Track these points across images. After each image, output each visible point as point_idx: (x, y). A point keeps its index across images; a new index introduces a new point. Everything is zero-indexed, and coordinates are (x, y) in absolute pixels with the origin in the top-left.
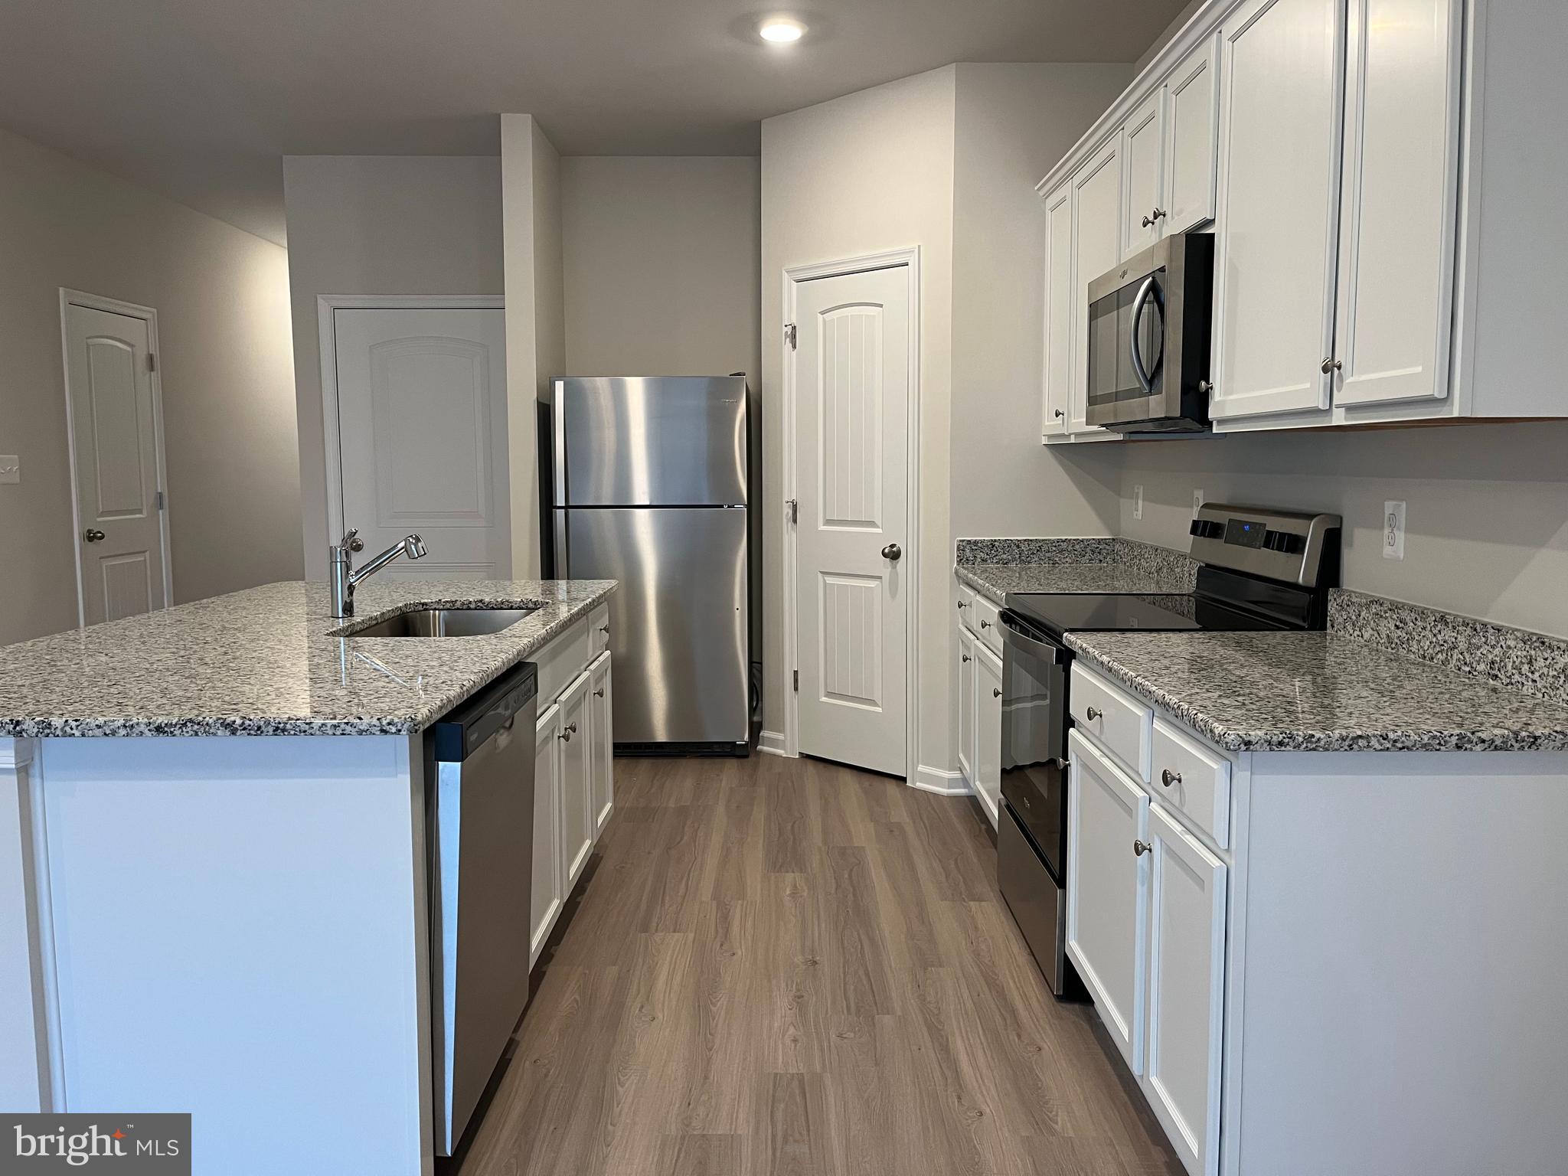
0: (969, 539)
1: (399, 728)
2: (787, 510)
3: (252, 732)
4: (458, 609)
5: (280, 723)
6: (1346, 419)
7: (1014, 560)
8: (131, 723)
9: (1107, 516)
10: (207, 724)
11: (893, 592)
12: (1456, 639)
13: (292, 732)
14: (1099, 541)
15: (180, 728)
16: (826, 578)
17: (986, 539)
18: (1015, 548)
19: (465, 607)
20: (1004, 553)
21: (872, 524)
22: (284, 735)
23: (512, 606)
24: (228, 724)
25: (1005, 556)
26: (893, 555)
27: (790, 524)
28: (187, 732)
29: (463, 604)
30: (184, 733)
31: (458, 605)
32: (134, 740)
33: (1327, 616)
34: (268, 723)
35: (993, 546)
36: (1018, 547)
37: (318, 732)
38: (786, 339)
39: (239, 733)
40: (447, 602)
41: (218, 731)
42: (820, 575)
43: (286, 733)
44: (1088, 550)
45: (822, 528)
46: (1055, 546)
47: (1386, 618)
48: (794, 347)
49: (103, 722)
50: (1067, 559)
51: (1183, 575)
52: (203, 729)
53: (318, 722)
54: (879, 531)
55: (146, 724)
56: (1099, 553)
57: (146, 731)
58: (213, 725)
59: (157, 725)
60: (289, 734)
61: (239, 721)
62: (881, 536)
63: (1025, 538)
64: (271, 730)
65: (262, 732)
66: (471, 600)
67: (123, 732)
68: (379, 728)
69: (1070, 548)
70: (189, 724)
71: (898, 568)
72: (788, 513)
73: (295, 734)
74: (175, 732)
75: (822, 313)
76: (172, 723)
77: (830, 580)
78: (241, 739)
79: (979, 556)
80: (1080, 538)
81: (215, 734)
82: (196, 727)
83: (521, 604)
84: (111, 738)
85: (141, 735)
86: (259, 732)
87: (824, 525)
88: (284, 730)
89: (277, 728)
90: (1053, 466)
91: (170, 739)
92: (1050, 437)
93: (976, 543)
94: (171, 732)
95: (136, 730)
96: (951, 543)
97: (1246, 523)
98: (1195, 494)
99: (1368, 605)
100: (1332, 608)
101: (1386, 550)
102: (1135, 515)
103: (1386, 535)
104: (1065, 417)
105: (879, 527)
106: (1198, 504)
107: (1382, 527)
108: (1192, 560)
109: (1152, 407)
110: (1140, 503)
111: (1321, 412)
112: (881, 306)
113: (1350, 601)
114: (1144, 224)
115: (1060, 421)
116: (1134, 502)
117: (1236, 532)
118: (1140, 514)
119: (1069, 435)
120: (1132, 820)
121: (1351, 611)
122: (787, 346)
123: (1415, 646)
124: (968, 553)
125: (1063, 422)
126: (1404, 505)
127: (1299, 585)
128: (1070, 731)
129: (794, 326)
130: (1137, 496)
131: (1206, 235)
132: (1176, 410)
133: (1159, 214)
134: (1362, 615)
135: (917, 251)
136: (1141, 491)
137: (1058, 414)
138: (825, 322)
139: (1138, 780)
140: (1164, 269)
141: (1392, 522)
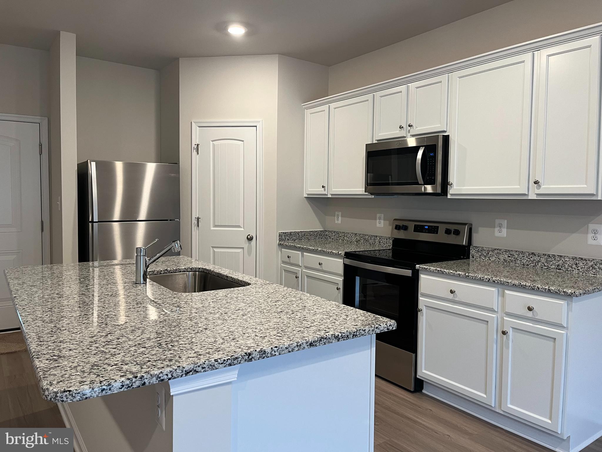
0: (283, 232)
1: (393, 327)
2: (194, 221)
3: (345, 339)
4: (156, 274)
5: (354, 332)
6: (536, 197)
7: (297, 239)
8: (300, 344)
9: (322, 223)
10: (329, 338)
11: (249, 253)
12: (540, 259)
13: (359, 336)
14: (321, 231)
15: (319, 342)
16: (214, 249)
17: (289, 231)
18: (297, 234)
19: (159, 273)
20: (294, 237)
21: (239, 227)
22: (356, 337)
23: (181, 271)
24: (337, 337)
25: (294, 238)
26: (250, 239)
27: (195, 227)
28: (322, 344)
29: (158, 272)
30: (320, 344)
31: (156, 272)
32: (301, 351)
33: (470, 254)
34: (350, 333)
35: (291, 234)
36: (298, 234)
37: (367, 334)
38: (194, 150)
39: (341, 340)
40: (150, 271)
41: (333, 341)
42: (211, 248)
43: (357, 337)
44: (318, 234)
45: (212, 228)
46: (309, 234)
47: (503, 254)
48: (198, 153)
49: (288, 346)
50: (312, 238)
51: (375, 242)
52: (327, 341)
53: (367, 328)
54: (243, 229)
55: (306, 343)
56: (321, 235)
57: (306, 347)
58: (331, 338)
59: (310, 342)
60: (358, 337)
61: (340, 335)
62: (243, 232)
63: (300, 231)
64: (351, 336)
65: (348, 338)
66: (161, 270)
67: (296, 349)
68: (387, 328)
69: (313, 234)
70: (322, 340)
71: (251, 243)
72: (195, 222)
73: (360, 336)
74: (317, 344)
75: (212, 141)
76: (316, 340)
77: (216, 250)
78: (342, 342)
79: (286, 238)
80: (316, 230)
81: (331, 342)
82: (325, 340)
83: (185, 270)
84: (292, 353)
85: (304, 349)
86: (347, 338)
87: (213, 227)
88: (356, 335)
89: (354, 335)
90: (307, 206)
91: (315, 348)
92: (308, 194)
93: (286, 233)
94: (316, 345)
95: (302, 347)
96: (277, 234)
97: (426, 226)
98: (378, 215)
99: (493, 251)
100: (472, 252)
101: (497, 234)
102: (336, 222)
103: (497, 229)
104: (326, 188)
105: (242, 228)
106: (380, 219)
107: (494, 227)
108: (381, 237)
109: (425, 189)
110: (340, 218)
111: (524, 195)
112: (243, 141)
113: (483, 250)
114: (400, 128)
115: (323, 189)
116: (336, 217)
117: (419, 229)
118: (340, 222)
119: (327, 195)
120: (488, 325)
121: (483, 252)
122: (194, 153)
123: (519, 262)
124: (283, 237)
125: (325, 190)
126: (506, 221)
127: (463, 245)
128: (421, 298)
129: (198, 145)
130: (338, 215)
131: (443, 135)
132: (439, 191)
133: (410, 126)
134: (490, 253)
135: (261, 122)
136: (340, 214)
137: (323, 187)
138: (214, 145)
139: (492, 310)
140: (435, 145)
141: (500, 226)
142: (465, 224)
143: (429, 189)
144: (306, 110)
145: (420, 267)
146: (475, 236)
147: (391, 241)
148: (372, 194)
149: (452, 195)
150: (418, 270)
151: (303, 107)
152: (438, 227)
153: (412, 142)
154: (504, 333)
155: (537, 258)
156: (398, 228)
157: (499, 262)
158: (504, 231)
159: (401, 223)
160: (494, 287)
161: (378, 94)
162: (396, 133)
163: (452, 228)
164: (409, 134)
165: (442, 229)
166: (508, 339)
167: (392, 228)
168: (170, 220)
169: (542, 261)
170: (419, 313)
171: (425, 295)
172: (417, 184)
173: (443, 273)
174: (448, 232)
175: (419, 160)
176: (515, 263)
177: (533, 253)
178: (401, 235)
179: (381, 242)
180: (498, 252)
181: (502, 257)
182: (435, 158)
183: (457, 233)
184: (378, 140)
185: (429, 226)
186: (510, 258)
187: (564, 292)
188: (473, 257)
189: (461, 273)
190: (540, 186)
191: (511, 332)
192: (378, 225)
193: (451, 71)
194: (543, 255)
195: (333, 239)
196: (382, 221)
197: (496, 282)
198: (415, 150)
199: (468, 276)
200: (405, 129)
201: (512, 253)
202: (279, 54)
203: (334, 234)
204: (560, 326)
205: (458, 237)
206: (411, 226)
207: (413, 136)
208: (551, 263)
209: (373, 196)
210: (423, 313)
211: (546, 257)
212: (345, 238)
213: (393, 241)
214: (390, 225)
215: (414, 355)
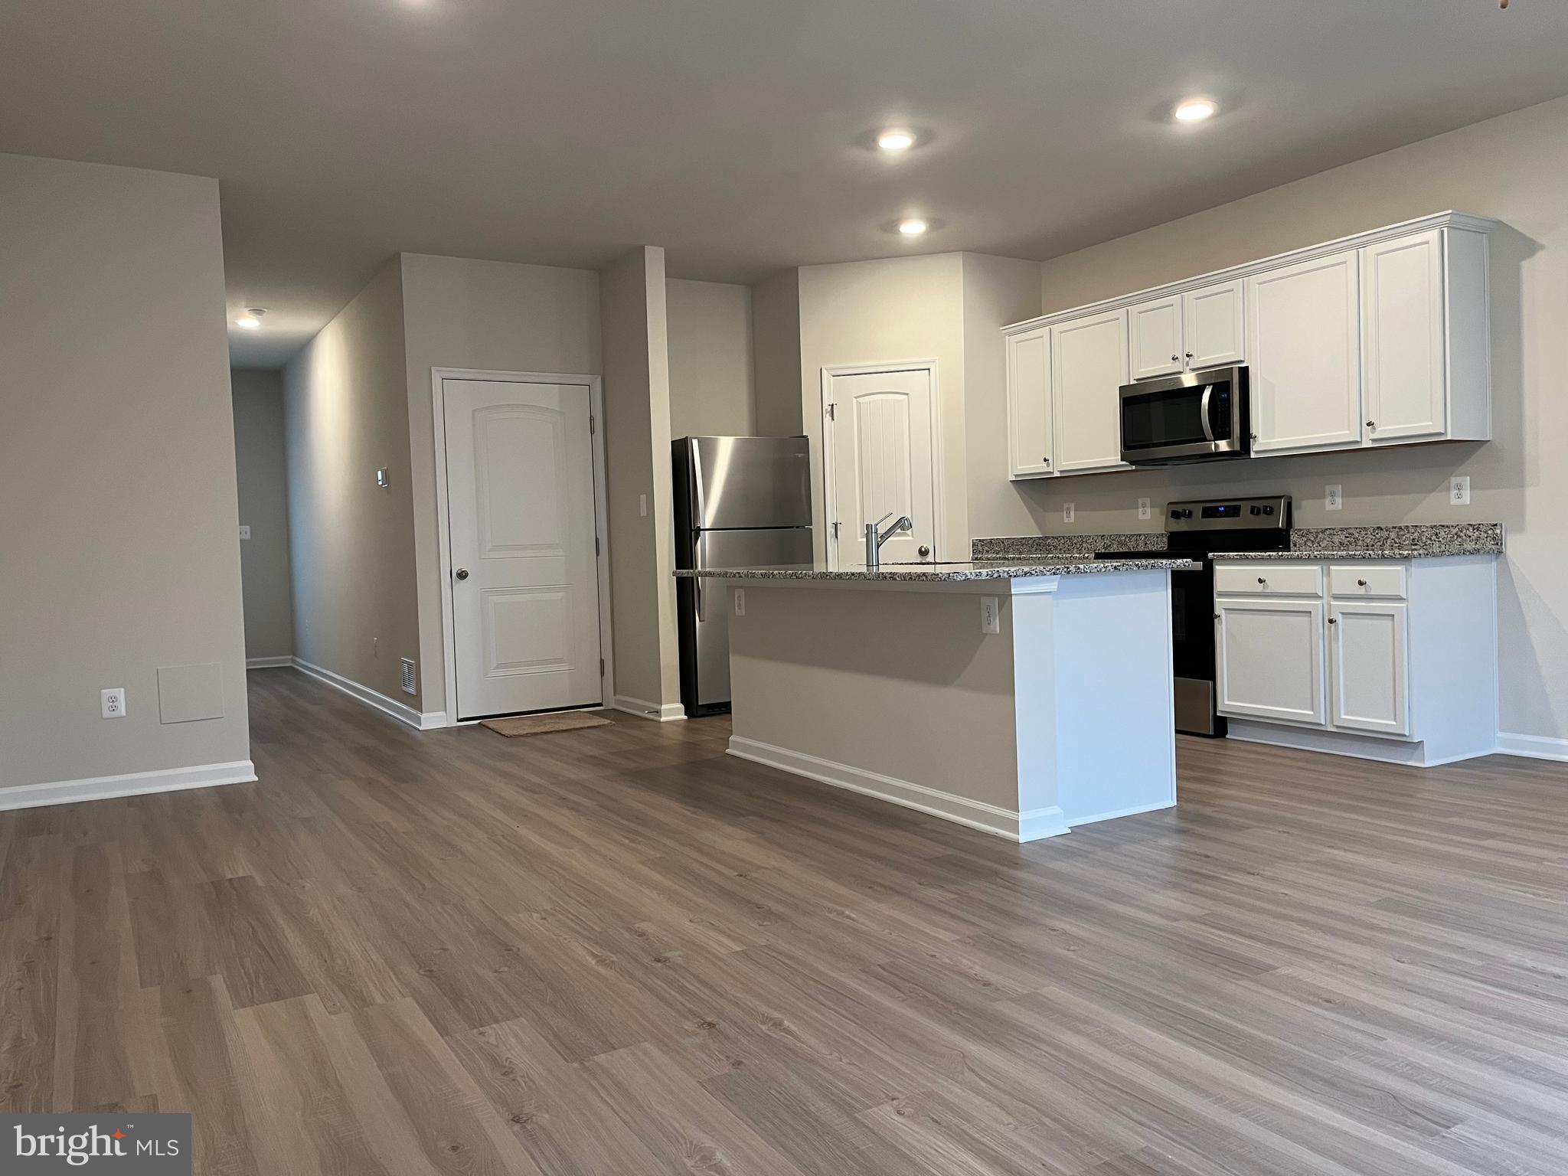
0: (978, 539)
2: (830, 530)
7: (1002, 551)
9: (1040, 526)
14: (1039, 538)
20: (997, 547)
26: (924, 553)
27: (833, 539)
33: (1290, 541)
35: (991, 542)
38: (826, 414)
46: (1020, 542)
47: (1338, 535)
48: (833, 419)
51: (1138, 545)
75: (856, 398)
79: (985, 549)
92: (1016, 476)
93: (983, 541)
96: (969, 541)
97: (1221, 507)
98: (1140, 501)
99: (1323, 532)
100: (1294, 537)
101: (1328, 507)
102: (1066, 520)
103: (1328, 501)
104: (1051, 461)
105: (909, 536)
106: (1144, 505)
107: (1324, 497)
108: (1147, 536)
109: (1216, 446)
110: (1072, 513)
111: (1356, 442)
112: (907, 394)
113: (1309, 532)
114: (1173, 359)
115: (1045, 464)
116: (1065, 513)
117: (1210, 512)
118: (1072, 519)
119: (1053, 473)
120: (1311, 617)
121: (1310, 536)
122: (827, 418)
123: (1360, 543)
124: (980, 548)
125: (1048, 465)
126: (1340, 486)
127: (1279, 528)
128: (1217, 600)
129: (833, 405)
130: (1068, 509)
131: (1239, 367)
132: (1237, 447)
133: (1188, 356)
134: (1319, 536)
135: (937, 362)
136: (1072, 505)
137: (1045, 460)
138: (859, 404)
139: (1316, 596)
140: (1228, 382)
141: (1333, 494)
142: (1281, 497)
143: (1223, 446)
144: (1007, 337)
145: (1214, 555)
146: (1296, 514)
147: (1165, 540)
148: (1132, 463)
149: (1256, 452)
150: (1212, 560)
151: (1004, 332)
152: (1240, 506)
153: (1189, 380)
154: (1331, 621)
155: (1384, 534)
156: (1176, 515)
157: (1332, 547)
158: (1339, 500)
159: (1179, 508)
160: (1317, 565)
161: (1134, 310)
162: (1166, 367)
163: (1260, 504)
164: (1188, 368)
165: (1245, 508)
166: (1337, 629)
167: (1167, 518)
168: (797, 527)
169: (1392, 537)
170: (1216, 621)
171: (1222, 595)
172: (1205, 440)
173: (1248, 558)
174: (1255, 511)
175: (1205, 406)
176: (1356, 546)
177: (1378, 528)
178: (1182, 526)
179: (1148, 542)
180: (1331, 531)
181: (1336, 539)
182: (1228, 402)
183: (1270, 511)
184: (1137, 380)
185: (1225, 507)
186: (1348, 539)
187: (1400, 554)
188: (1295, 546)
189: (1271, 553)
190: (1375, 429)
191: (1340, 619)
192: (1141, 516)
193: (1248, 274)
194: (1393, 527)
195: (1061, 549)
196: (1148, 510)
197: (1318, 556)
198: (1198, 391)
199: (1282, 556)
200: (1181, 361)
201: (1350, 531)
202: (963, 251)
203: (1062, 541)
204: (1400, 599)
205: (1271, 518)
206: (1198, 511)
207: (1194, 370)
208: (1404, 537)
209: (1134, 467)
210: (1221, 620)
211: (1397, 530)
212: (1084, 545)
213: (1169, 538)
214: (1161, 514)
215: (1210, 683)
